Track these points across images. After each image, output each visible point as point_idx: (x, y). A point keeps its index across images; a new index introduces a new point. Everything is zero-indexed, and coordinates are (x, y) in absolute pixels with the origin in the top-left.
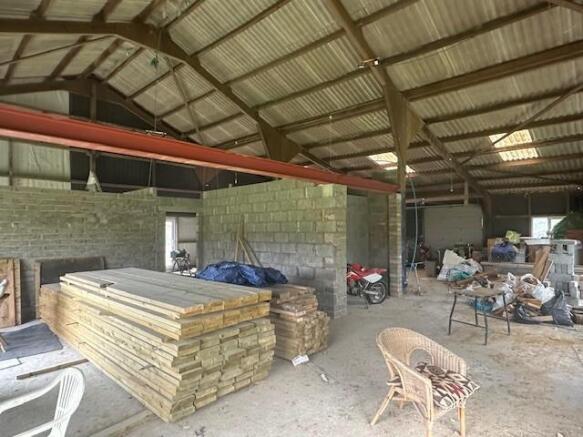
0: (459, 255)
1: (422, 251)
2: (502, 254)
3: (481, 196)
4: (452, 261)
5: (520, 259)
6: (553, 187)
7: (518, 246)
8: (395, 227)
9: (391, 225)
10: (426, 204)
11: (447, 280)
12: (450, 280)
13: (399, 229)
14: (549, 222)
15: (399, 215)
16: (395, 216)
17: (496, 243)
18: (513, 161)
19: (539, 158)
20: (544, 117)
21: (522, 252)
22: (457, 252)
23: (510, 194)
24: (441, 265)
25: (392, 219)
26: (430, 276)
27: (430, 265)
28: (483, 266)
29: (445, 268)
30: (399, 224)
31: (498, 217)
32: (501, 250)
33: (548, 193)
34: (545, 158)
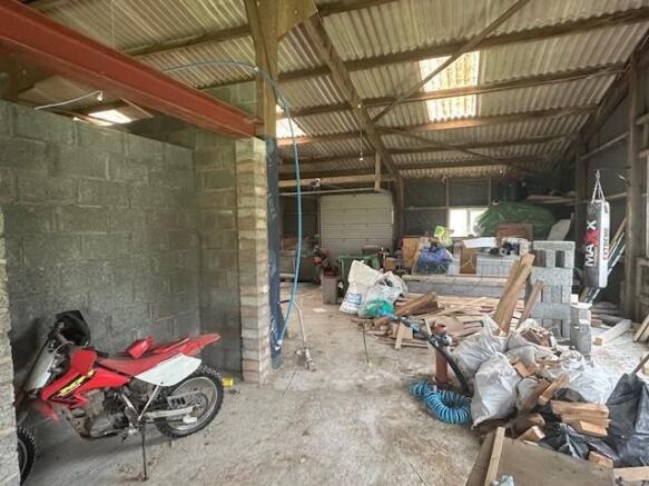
0: (372, 267)
1: (317, 259)
2: (432, 263)
3: (394, 179)
4: (362, 277)
5: (454, 268)
6: (474, 169)
7: (451, 249)
8: (252, 219)
9: (242, 213)
10: (322, 187)
11: (356, 315)
12: (361, 312)
13: (262, 225)
14: (469, 214)
15: (259, 191)
16: (252, 195)
17: (421, 246)
18: (442, 121)
19: (476, 117)
20: (500, 31)
21: (456, 258)
22: (370, 264)
23: (425, 177)
24: (347, 284)
25: (244, 201)
26: (329, 303)
27: (329, 284)
28: (406, 281)
29: (352, 290)
30: (262, 213)
31: (411, 208)
32: (430, 257)
33: (467, 177)
34: (483, 118)
